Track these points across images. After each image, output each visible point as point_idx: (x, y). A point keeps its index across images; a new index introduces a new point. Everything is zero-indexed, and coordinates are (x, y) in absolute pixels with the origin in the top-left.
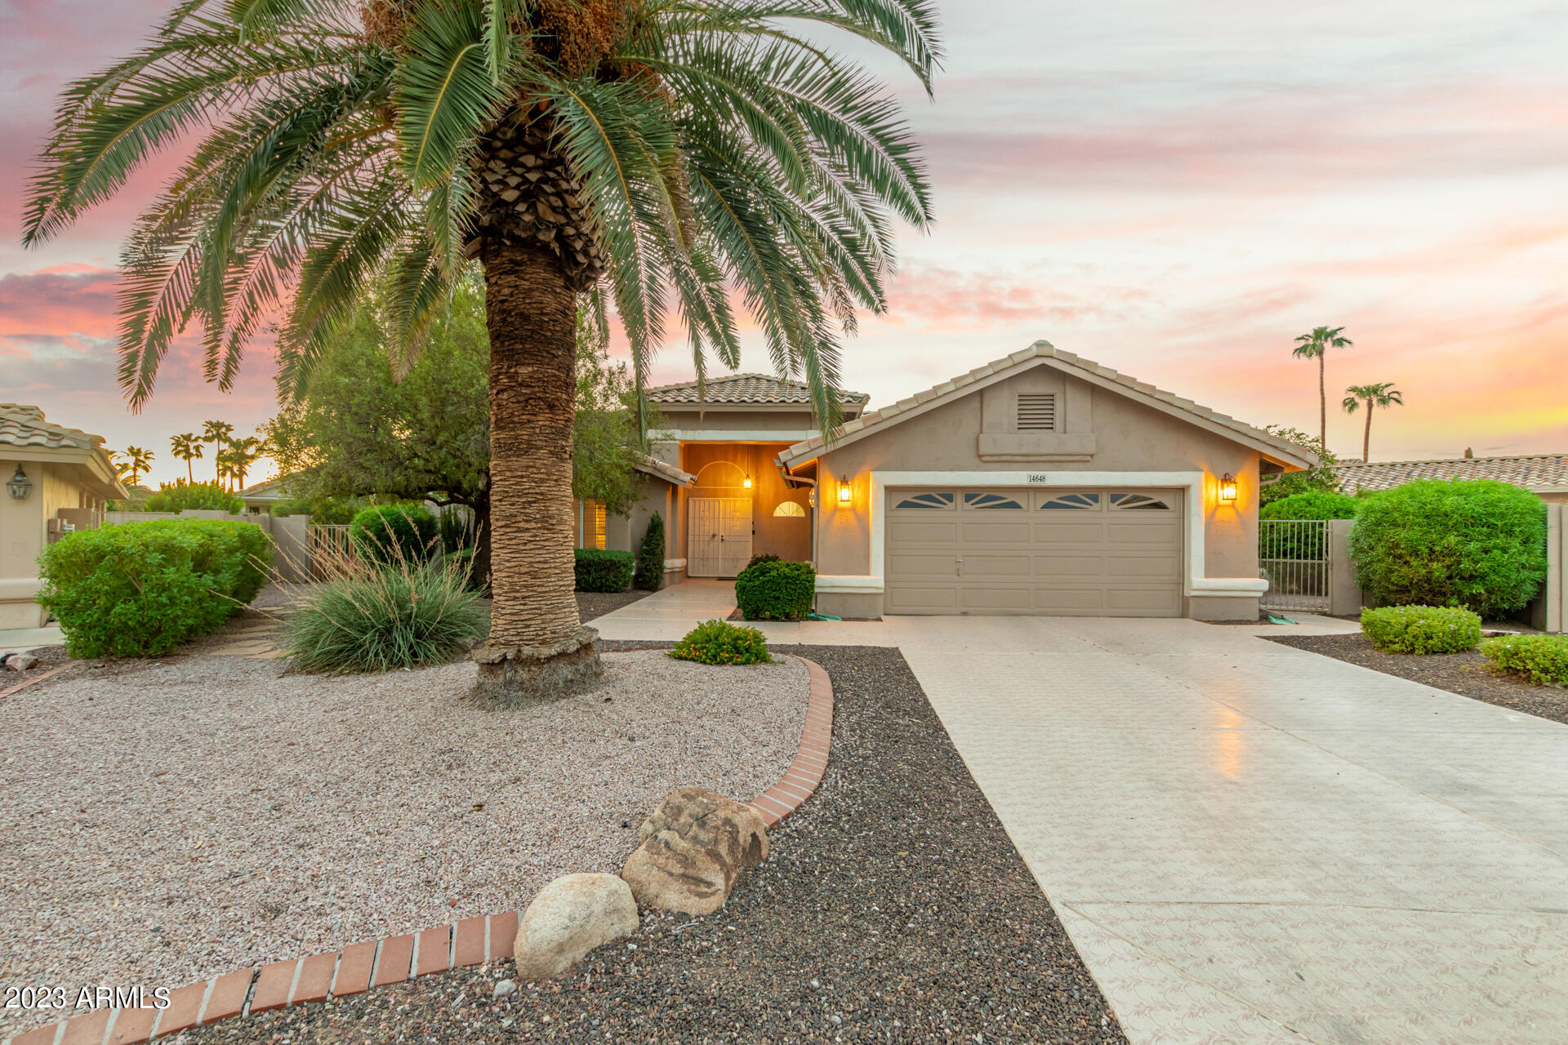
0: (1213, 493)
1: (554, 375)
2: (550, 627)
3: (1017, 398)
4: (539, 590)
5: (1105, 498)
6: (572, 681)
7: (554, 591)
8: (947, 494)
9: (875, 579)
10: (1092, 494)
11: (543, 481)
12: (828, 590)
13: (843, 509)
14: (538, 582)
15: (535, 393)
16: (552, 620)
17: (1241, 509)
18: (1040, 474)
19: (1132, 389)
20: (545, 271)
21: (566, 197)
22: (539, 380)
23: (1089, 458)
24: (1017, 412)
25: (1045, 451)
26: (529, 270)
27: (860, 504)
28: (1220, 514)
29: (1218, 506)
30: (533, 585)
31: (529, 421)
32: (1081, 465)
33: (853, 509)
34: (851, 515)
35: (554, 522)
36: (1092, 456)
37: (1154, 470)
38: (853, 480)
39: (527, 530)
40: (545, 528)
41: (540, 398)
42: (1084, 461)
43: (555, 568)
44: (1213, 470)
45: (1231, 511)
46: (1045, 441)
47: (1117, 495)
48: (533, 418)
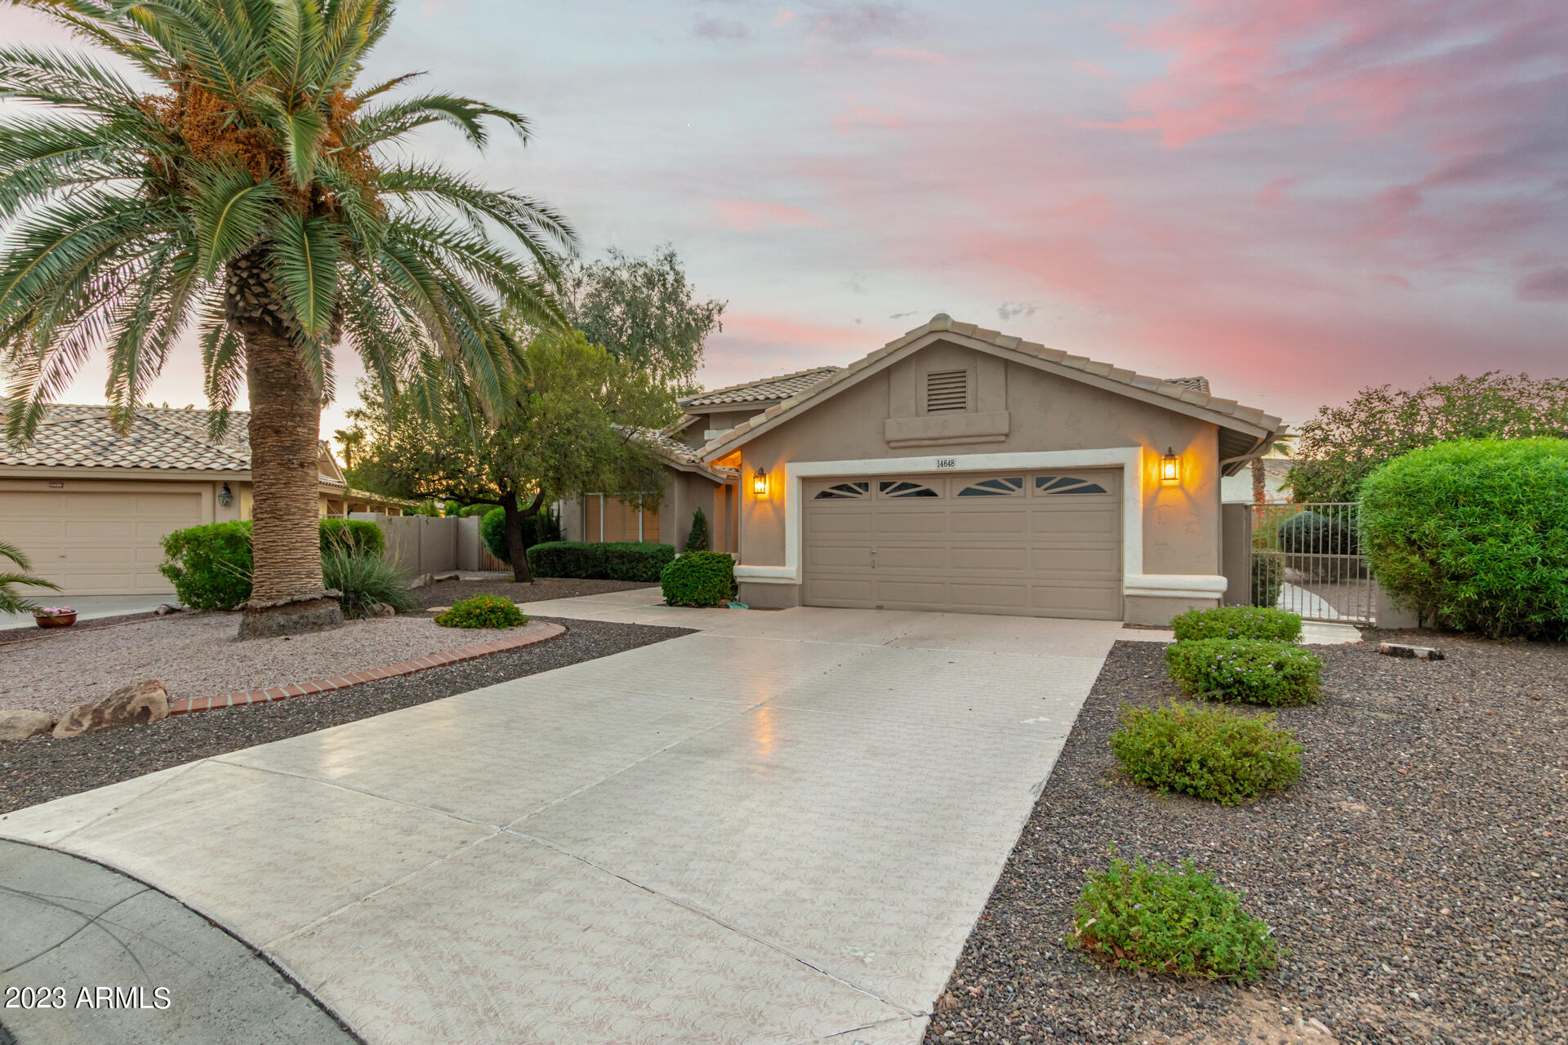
0: (1154, 472)
1: (279, 410)
2: (277, 587)
3: (926, 378)
4: (270, 561)
5: (1029, 483)
6: (283, 626)
7: (282, 562)
8: (862, 484)
9: (790, 570)
10: (1016, 478)
11: (273, 484)
12: (749, 580)
13: (762, 501)
14: (269, 556)
15: (264, 423)
16: (278, 583)
17: (1191, 491)
18: (948, 458)
19: (1036, 357)
20: (271, 336)
21: (266, 284)
22: (266, 413)
23: (1003, 438)
24: (926, 396)
25: (952, 434)
26: (259, 337)
27: (776, 494)
28: (1164, 497)
29: (1160, 488)
30: (266, 558)
31: (262, 443)
32: (996, 446)
33: (771, 500)
34: (768, 506)
35: (282, 513)
36: (1007, 435)
37: (1081, 448)
38: (770, 472)
39: (262, 519)
40: (274, 517)
41: (268, 427)
42: (999, 441)
43: (283, 546)
44: (1154, 444)
45: (1179, 493)
46: (953, 422)
47: (1043, 477)
48: (263, 441)
